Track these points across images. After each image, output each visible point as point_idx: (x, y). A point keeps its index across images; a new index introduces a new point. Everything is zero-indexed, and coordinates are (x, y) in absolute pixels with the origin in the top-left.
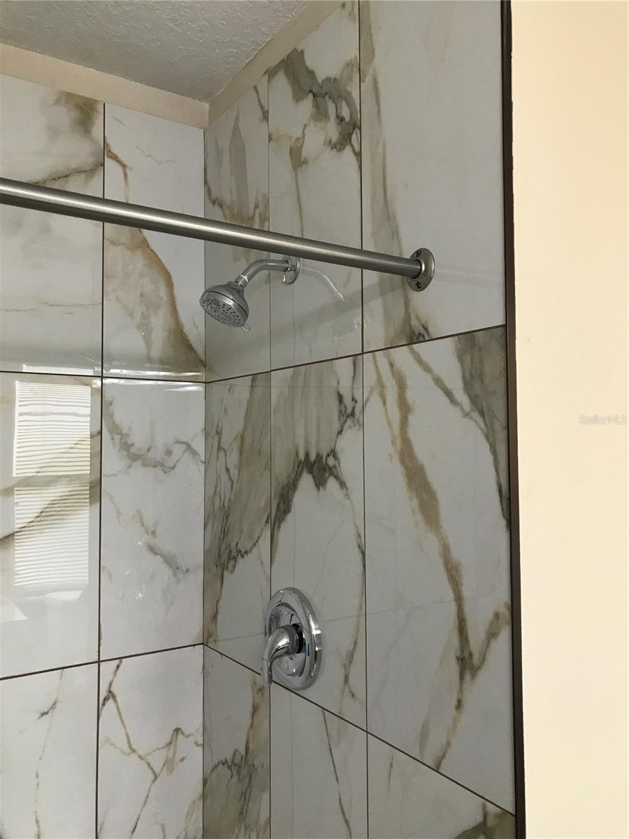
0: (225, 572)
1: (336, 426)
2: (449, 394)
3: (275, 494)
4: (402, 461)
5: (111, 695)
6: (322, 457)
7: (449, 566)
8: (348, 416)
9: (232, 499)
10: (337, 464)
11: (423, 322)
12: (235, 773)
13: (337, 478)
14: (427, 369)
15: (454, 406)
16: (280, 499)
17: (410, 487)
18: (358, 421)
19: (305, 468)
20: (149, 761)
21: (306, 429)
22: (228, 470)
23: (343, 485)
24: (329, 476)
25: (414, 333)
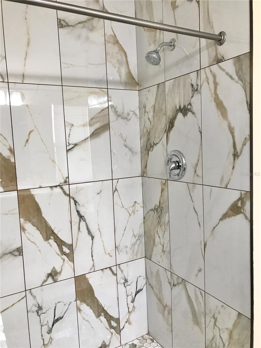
0: (149, 152)
1: (191, 95)
2: (231, 77)
3: (168, 123)
4: (215, 101)
5: (116, 190)
6: (186, 106)
7: (231, 129)
8: (195, 91)
9: (151, 128)
10: (191, 108)
11: (222, 55)
12: (156, 212)
13: (191, 112)
14: (224, 70)
15: (233, 80)
16: (170, 124)
17: (218, 108)
18: (199, 92)
19: (179, 111)
20: (128, 210)
21: (179, 99)
22: (149, 119)
23: (193, 113)
24: (188, 112)
25: (219, 60)
